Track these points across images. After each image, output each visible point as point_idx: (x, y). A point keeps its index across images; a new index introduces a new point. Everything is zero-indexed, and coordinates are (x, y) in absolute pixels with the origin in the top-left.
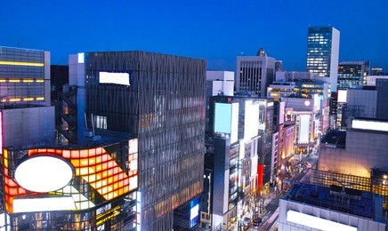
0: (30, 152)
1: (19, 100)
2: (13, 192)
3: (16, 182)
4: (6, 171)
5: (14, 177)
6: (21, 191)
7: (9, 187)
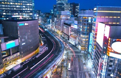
0: (117, 40)
1: (115, 23)
2: (110, 50)
3: (111, 48)
4: (109, 44)
5: (111, 46)
6: (112, 50)
7: (109, 48)
